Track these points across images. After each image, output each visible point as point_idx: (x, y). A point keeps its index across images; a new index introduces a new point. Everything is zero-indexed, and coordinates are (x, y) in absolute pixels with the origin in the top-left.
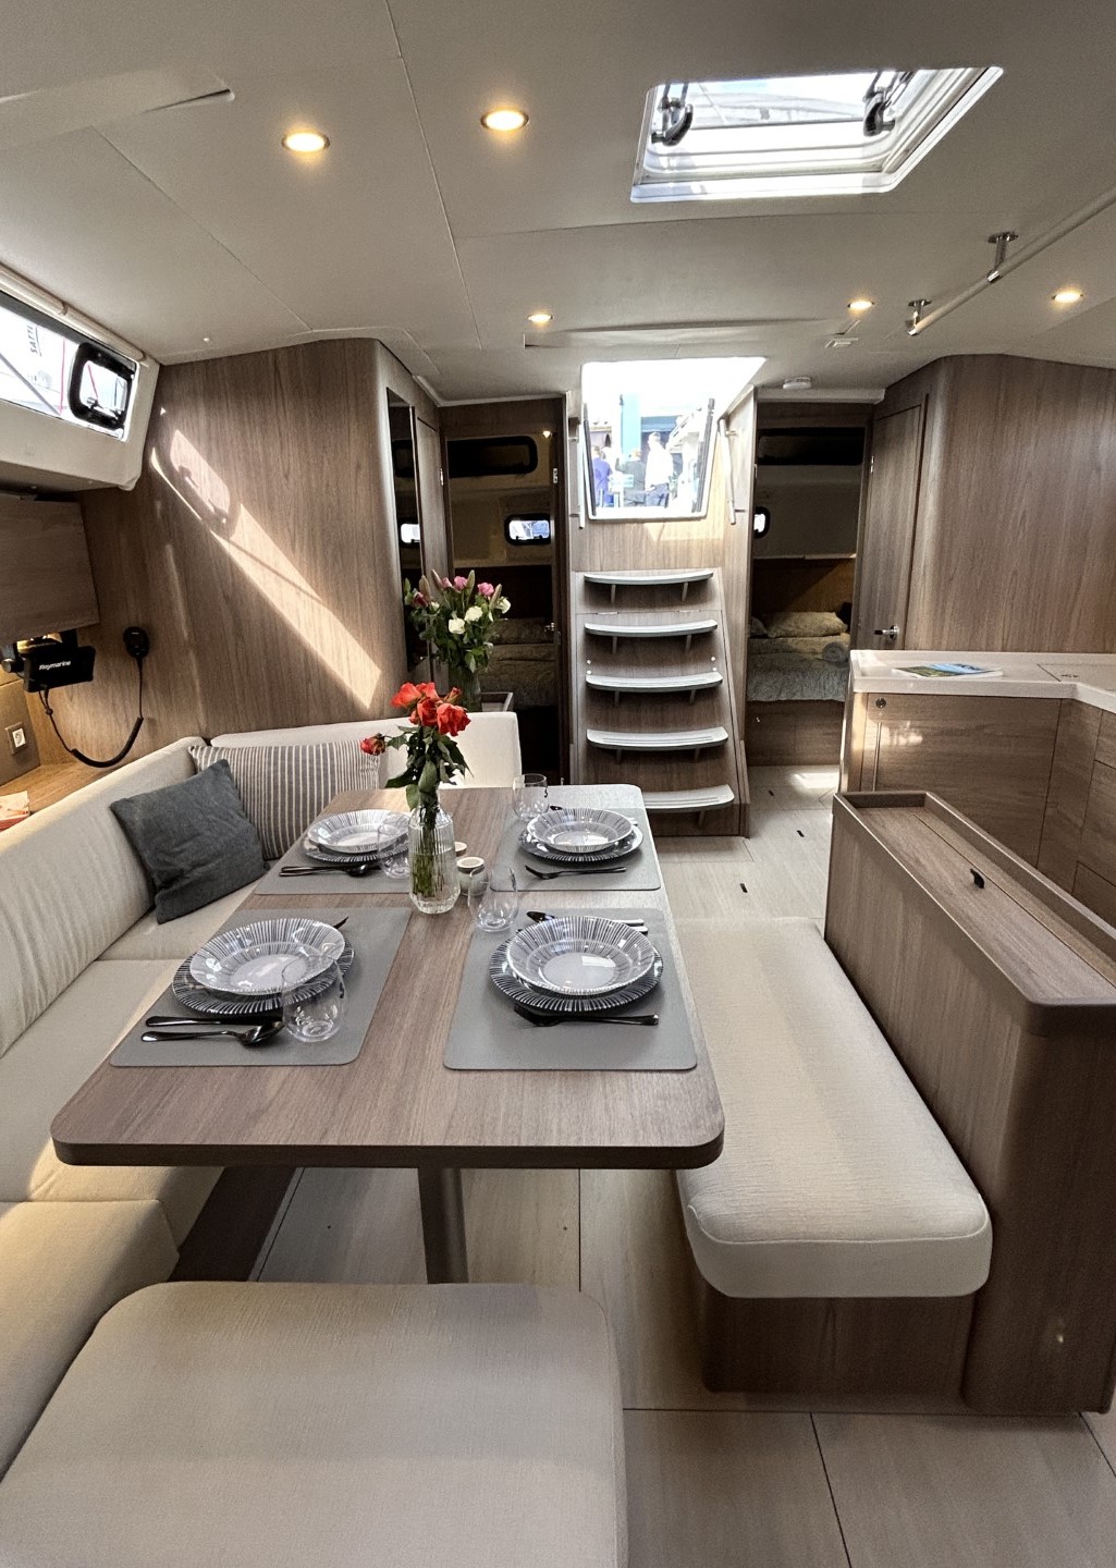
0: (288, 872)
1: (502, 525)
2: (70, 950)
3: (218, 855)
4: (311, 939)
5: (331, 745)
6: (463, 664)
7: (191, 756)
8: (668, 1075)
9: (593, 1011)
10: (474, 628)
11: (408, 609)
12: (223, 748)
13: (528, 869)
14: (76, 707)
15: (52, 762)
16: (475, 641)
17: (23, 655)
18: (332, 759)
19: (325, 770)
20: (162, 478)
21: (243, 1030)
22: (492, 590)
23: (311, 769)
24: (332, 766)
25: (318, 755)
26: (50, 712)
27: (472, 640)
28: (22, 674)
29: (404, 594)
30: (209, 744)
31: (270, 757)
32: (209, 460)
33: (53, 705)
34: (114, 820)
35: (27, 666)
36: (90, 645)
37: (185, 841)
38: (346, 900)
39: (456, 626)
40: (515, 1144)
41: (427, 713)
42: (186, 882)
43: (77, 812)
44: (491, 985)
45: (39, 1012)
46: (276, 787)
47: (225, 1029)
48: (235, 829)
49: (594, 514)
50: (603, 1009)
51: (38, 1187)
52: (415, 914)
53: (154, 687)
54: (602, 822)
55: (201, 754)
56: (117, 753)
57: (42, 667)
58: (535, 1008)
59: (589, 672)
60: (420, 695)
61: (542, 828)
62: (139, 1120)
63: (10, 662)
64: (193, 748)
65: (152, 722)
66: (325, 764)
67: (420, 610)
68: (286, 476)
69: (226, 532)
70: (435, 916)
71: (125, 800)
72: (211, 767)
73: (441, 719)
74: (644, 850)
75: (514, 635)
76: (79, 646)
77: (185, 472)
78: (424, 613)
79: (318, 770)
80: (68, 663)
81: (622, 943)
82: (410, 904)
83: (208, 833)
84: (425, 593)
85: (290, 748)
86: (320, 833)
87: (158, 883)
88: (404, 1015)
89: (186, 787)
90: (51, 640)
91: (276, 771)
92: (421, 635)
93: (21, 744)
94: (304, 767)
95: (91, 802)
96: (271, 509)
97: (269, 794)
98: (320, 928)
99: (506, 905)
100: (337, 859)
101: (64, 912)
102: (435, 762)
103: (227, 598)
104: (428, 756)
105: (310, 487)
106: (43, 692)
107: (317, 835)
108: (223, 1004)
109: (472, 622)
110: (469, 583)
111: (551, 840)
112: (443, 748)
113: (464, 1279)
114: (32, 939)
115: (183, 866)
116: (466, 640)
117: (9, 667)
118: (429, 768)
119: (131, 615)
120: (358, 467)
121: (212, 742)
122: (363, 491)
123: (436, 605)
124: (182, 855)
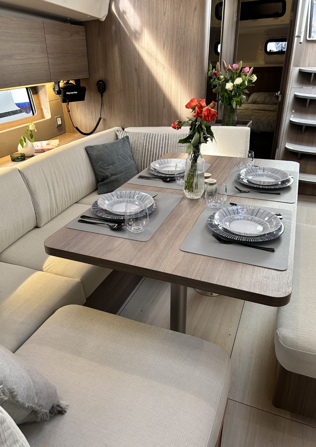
0: (141, 177)
1: (264, 44)
2: (67, 196)
3: (122, 172)
4: (142, 199)
5: (169, 134)
6: (230, 104)
7: (116, 134)
8: (272, 270)
9: (246, 241)
10: (238, 87)
11: (210, 78)
12: (128, 132)
13: (236, 188)
14: (79, 111)
15: (70, 132)
16: (237, 94)
17: (61, 88)
18: (168, 140)
19: (165, 144)
20: (115, 15)
21: (111, 224)
22: (248, 70)
23: (160, 143)
24: (168, 143)
25: (163, 138)
26: (69, 111)
27: (236, 94)
28: (60, 95)
29: (209, 70)
30: (123, 130)
31: (145, 137)
32: (134, 6)
33: (70, 108)
34: (86, 153)
35: (62, 92)
36: (84, 86)
37: (109, 165)
38: (161, 189)
39: (229, 86)
40: (199, 280)
41: (199, 111)
42: (109, 180)
43: (73, 148)
44: (207, 227)
45: (55, 216)
46: (145, 149)
47: (106, 223)
48: (128, 164)
49: (310, 36)
50: (251, 242)
51: (46, 267)
52: (184, 198)
53: (106, 106)
54: (276, 174)
55: (120, 134)
56: (91, 130)
57: (67, 93)
58: (222, 236)
59: (292, 116)
60: (197, 104)
61: (247, 173)
62: (71, 245)
63: (57, 91)
64: (117, 131)
65: (104, 119)
66: (165, 142)
67: (215, 79)
68: (165, 14)
69: (137, 39)
70: (192, 200)
71: (90, 146)
72: (123, 138)
73: (204, 114)
74: (293, 188)
75: (263, 100)
76: (81, 86)
77: (124, 12)
78: (216, 80)
79: (162, 144)
80: (76, 93)
81: (267, 219)
82: (184, 194)
83: (118, 163)
84: (218, 71)
85: (153, 134)
86: (156, 165)
87: (99, 179)
88: (170, 230)
89: (112, 144)
90: (71, 83)
91: (146, 143)
92: (213, 90)
93: (60, 124)
94: (157, 142)
95: (79, 145)
96: (157, 29)
97: (143, 152)
98: (147, 195)
99: (222, 199)
100: (160, 175)
101: (66, 183)
102: (199, 133)
103: (136, 69)
104: (196, 130)
105: (174, 19)
106: (67, 103)
107: (155, 166)
108: (107, 215)
109: (237, 85)
110: (239, 67)
111: (250, 178)
112: (204, 127)
113: (184, 332)
114: (54, 190)
115: (108, 174)
116: (233, 93)
117: (56, 93)
118: (197, 135)
119: (100, 75)
120: (195, 9)
121: (125, 129)
122: (196, 20)
123: (222, 77)
124: (108, 170)
